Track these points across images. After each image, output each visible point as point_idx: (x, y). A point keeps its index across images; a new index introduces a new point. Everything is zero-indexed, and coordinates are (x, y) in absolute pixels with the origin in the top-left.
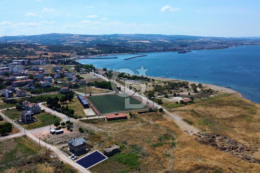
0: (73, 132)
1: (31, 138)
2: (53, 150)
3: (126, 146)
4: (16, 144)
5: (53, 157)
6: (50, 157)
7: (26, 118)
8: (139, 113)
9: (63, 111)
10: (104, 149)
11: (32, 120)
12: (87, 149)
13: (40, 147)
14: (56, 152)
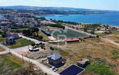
0: (46, 50)
1: (15, 55)
2: (35, 63)
3: (92, 59)
4: (3, 59)
5: (36, 69)
6: (33, 70)
7: (10, 41)
8: (85, 38)
9: (34, 37)
10: (78, 62)
11: (14, 43)
12: (62, 62)
13: (23, 61)
14: (38, 65)
